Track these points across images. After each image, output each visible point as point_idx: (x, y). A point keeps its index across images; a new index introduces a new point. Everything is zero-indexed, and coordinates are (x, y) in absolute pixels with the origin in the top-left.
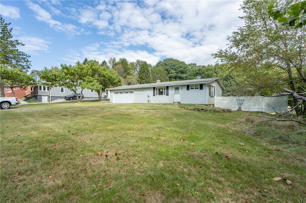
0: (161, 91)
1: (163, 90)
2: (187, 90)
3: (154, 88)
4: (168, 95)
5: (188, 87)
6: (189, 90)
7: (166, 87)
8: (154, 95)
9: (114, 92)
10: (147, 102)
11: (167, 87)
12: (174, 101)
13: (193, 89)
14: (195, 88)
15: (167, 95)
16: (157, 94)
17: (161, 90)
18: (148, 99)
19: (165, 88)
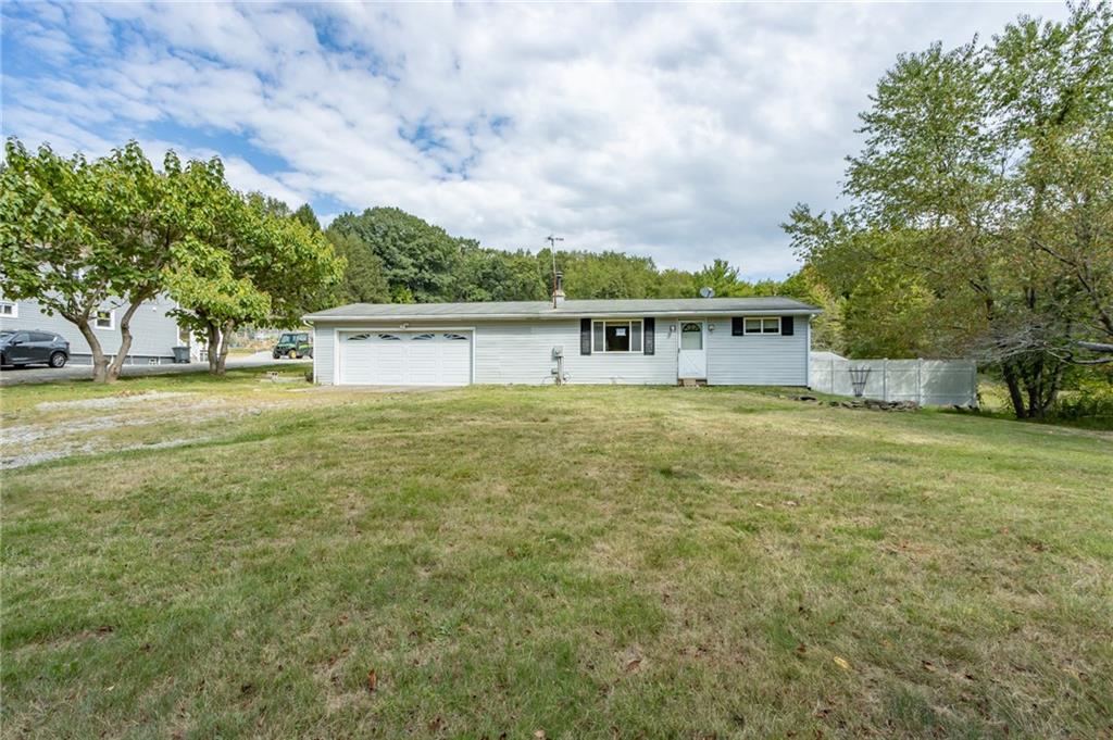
0: (618, 334)
1: (627, 332)
2: (734, 334)
3: (585, 324)
4: (653, 354)
5: (737, 325)
6: (741, 334)
7: (643, 321)
8: (585, 352)
9: (340, 333)
10: (551, 381)
11: (650, 323)
12: (681, 377)
13: (759, 331)
14: (765, 331)
15: (645, 353)
16: (598, 348)
17: (620, 333)
18: (555, 365)
19: (636, 326)
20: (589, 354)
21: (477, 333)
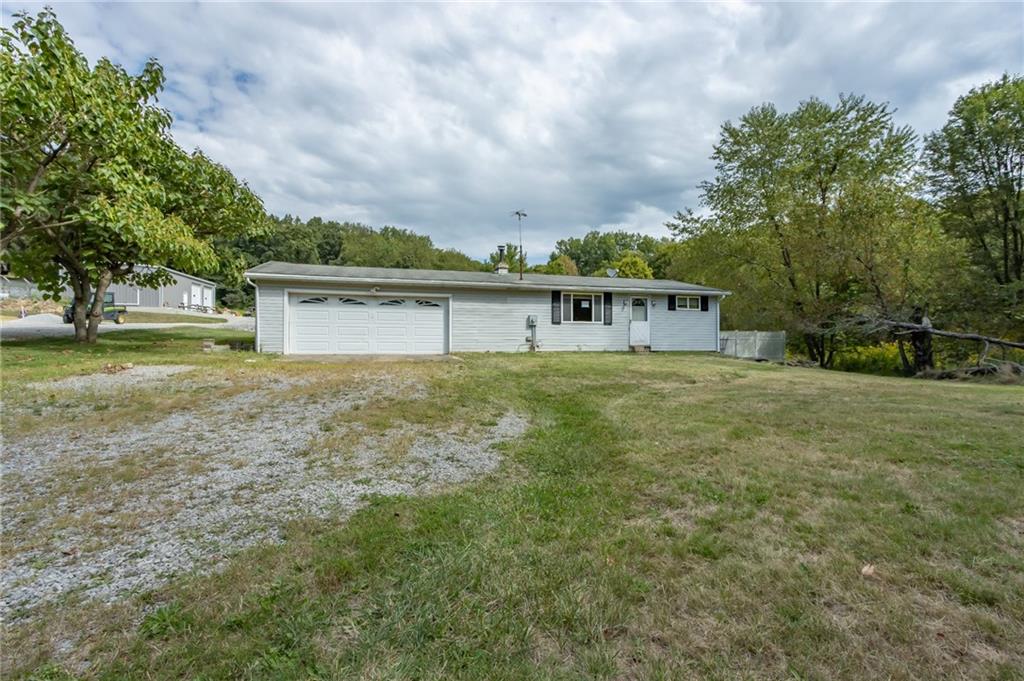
0: (583, 306)
1: (590, 305)
2: (669, 309)
3: (556, 296)
4: (610, 324)
5: (672, 302)
6: (674, 309)
7: (603, 295)
8: (556, 322)
9: (290, 294)
10: (525, 349)
11: (608, 297)
12: (632, 344)
13: (686, 307)
14: (691, 307)
15: (605, 324)
16: (567, 318)
17: (585, 305)
18: (529, 333)
19: (598, 298)
20: (559, 323)
21: (453, 300)
